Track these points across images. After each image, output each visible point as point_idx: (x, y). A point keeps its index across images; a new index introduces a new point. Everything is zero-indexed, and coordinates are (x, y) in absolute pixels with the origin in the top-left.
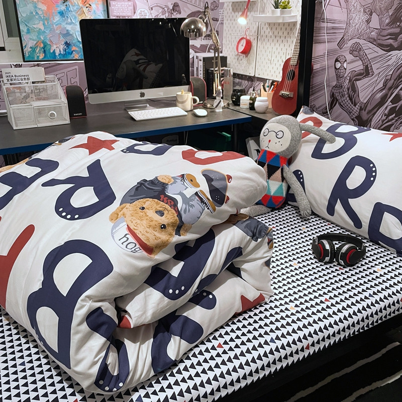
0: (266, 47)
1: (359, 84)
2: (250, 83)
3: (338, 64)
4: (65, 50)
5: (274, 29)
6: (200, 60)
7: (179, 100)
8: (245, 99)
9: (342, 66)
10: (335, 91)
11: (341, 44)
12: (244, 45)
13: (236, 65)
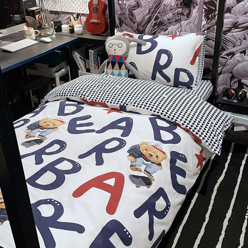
1: (135, 12)
2: (57, 15)
3: (120, 2)
8: (65, 27)
9: (123, 2)
10: (121, 17)
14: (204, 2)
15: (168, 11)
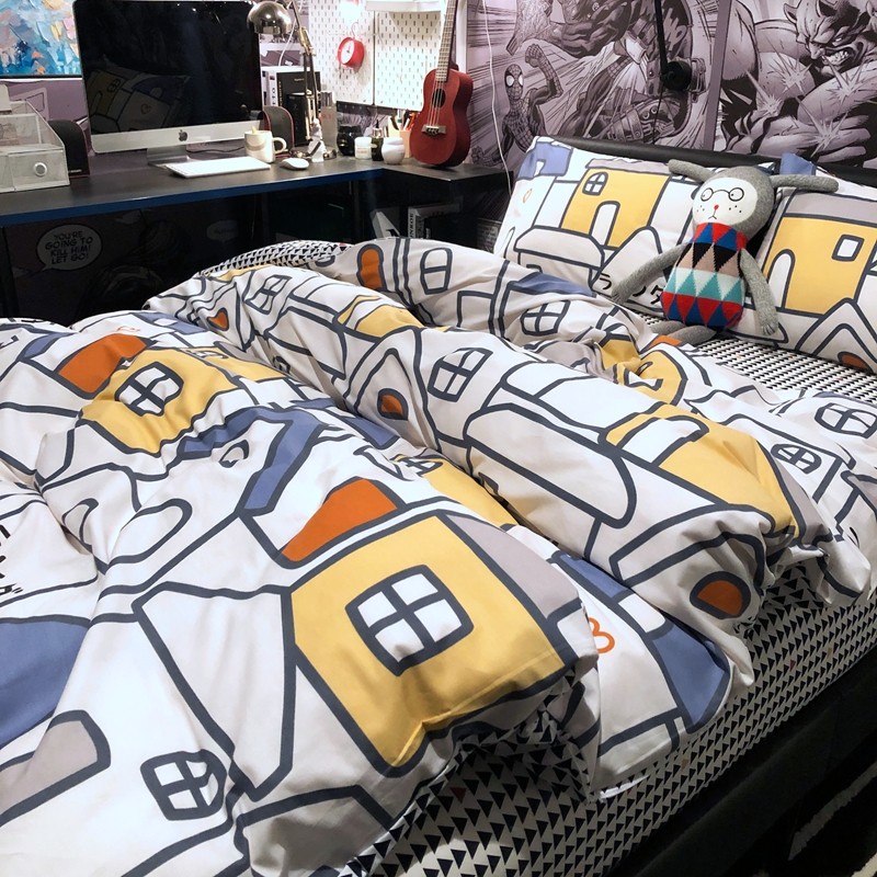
0: (390, 54)
1: (543, 108)
2: (365, 118)
3: (509, 79)
4: (19, 58)
5: (402, 24)
6: (272, 78)
7: (251, 143)
8: (363, 144)
9: (516, 81)
10: (509, 123)
11: (511, 47)
12: (352, 50)
13: (340, 87)
14: (722, 80)
15: (626, 107)
